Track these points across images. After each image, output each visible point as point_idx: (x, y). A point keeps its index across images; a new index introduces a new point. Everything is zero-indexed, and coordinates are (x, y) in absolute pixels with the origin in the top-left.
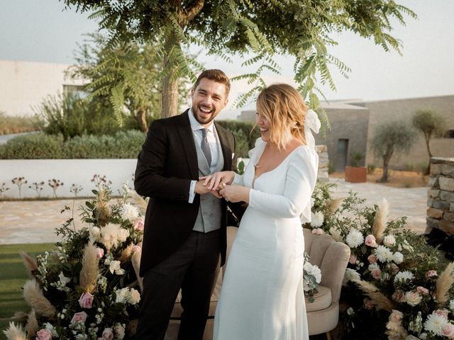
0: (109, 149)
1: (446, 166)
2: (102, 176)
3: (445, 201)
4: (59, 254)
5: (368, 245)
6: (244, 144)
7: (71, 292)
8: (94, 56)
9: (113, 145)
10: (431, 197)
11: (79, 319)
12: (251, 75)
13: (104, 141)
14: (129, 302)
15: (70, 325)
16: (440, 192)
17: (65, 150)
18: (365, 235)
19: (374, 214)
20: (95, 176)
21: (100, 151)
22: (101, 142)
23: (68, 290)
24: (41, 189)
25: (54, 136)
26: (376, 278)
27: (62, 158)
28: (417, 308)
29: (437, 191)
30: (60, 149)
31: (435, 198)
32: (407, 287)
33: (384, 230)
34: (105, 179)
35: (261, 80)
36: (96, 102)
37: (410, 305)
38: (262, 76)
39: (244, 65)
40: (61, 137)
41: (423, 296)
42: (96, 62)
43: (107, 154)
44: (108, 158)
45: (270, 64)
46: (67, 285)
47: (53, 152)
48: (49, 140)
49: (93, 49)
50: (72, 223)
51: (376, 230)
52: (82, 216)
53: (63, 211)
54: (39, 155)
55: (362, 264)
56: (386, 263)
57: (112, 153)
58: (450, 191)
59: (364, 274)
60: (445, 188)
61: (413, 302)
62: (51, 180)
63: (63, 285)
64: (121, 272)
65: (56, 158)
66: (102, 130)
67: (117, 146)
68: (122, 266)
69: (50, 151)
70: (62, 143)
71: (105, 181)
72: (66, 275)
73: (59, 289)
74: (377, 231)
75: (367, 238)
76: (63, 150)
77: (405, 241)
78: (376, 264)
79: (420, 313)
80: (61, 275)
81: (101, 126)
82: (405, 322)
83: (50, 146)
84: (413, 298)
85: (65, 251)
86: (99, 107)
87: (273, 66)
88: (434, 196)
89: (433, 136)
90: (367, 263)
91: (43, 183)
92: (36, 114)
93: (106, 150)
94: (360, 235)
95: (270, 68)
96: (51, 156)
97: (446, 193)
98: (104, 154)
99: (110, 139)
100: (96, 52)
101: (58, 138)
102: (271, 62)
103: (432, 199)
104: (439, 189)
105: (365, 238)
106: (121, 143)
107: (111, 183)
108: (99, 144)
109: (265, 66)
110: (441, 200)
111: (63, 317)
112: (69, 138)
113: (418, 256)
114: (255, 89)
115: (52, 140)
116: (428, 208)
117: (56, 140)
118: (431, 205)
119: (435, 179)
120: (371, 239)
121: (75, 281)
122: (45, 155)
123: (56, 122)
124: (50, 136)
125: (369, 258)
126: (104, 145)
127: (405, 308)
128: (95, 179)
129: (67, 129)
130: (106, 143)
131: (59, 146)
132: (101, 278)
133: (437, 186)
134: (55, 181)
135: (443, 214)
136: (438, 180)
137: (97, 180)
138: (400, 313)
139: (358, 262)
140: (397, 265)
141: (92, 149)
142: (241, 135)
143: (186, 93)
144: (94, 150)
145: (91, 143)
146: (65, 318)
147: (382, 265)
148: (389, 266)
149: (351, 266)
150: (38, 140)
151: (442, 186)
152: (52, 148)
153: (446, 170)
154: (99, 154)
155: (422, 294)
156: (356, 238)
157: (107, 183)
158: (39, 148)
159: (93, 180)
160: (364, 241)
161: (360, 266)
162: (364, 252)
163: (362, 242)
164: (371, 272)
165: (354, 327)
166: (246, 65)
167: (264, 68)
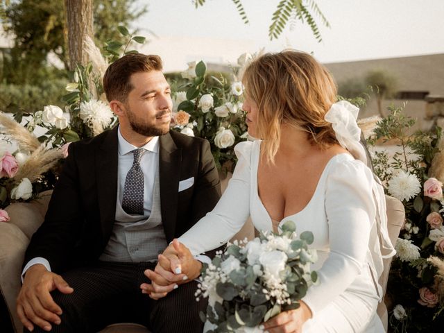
0: (35, 102)
5: (430, 195)
9: (39, 96)
13: (26, 91)
18: (423, 181)
19: (434, 144)
22: (23, 92)
55: (416, 230)
59: (423, 246)
67: (43, 97)
75: (425, 184)
90: (426, 228)
93: (31, 103)
94: (413, 180)
99: (35, 89)
105: (422, 184)
106: (49, 94)
108: (20, 95)
120: (435, 186)
125: (428, 219)
126: (27, 97)
130: (30, 94)
136: (436, 123)
139: (409, 226)
145: (10, 94)
149: (403, 234)
160: (422, 189)
161: (413, 233)
162: (419, 207)
163: (419, 191)
164: (434, 243)
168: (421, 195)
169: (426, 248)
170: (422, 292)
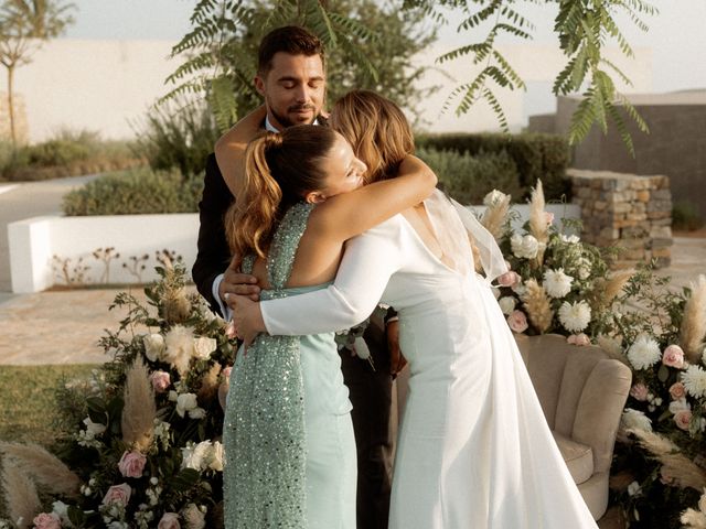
5: (670, 364)
6: (511, 176)
7: (103, 449)
11: (118, 496)
12: (476, 47)
14: (211, 466)
15: (100, 507)
17: (185, 196)
18: (663, 346)
19: (682, 305)
23: (98, 445)
24: (143, 267)
25: (165, 172)
26: (683, 427)
27: (180, 212)
30: (176, 195)
33: (702, 337)
35: (497, 54)
38: (496, 46)
39: (462, 27)
40: (177, 173)
45: (510, 22)
47: (164, 201)
48: (156, 179)
51: (686, 336)
54: (139, 208)
55: (659, 401)
56: (702, 399)
59: (660, 419)
62: (161, 251)
63: (90, 437)
64: (198, 413)
65: (169, 212)
69: (158, 200)
70: (179, 185)
72: (96, 420)
73: (82, 444)
74: (690, 338)
75: (666, 352)
76: (180, 198)
78: (684, 400)
80: (88, 420)
83: (158, 190)
85: (102, 378)
87: (517, 26)
90: (667, 399)
91: (146, 257)
92: (137, 134)
94: (653, 347)
95: (510, 29)
96: (160, 208)
101: (173, 176)
102: (513, 18)
105: (662, 351)
109: (500, 26)
111: (88, 492)
112: (191, 175)
114: (485, 72)
115: (161, 180)
117: (170, 179)
120: (676, 354)
122: (149, 208)
123: (171, 146)
124: (158, 172)
125: (671, 390)
129: (191, 159)
131: (173, 190)
134: (166, 252)
139: (650, 397)
142: (506, 161)
146: (93, 494)
147: (695, 403)
150: (137, 181)
152: (162, 193)
156: (646, 351)
158: (138, 196)
160: (662, 357)
161: (656, 406)
162: (664, 376)
163: (657, 359)
164: (673, 415)
165: (637, 518)
166: (466, 27)
167: (499, 30)
168: (659, 365)
169: (662, 421)
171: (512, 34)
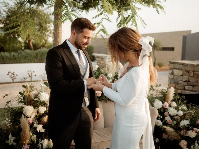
0: (15, 59)
1: (176, 64)
2: (12, 72)
3: (176, 80)
4: (7, 123)
5: (165, 107)
7: (17, 145)
8: (4, 13)
9: (17, 57)
10: (170, 78)
12: (97, 23)
13: (12, 55)
14: (49, 147)
16: (174, 77)
19: (166, 92)
20: (9, 72)
21: (11, 60)
22: (11, 55)
26: (170, 124)
28: (194, 139)
29: (173, 76)
31: (171, 79)
32: (187, 128)
33: (171, 100)
34: (14, 74)
35: (103, 26)
36: (6, 36)
37: (191, 138)
41: (197, 133)
42: (5, 16)
43: (14, 61)
44: (15, 63)
45: (106, 17)
46: (14, 141)
49: (4, 10)
50: (10, 103)
51: (167, 100)
52: (18, 101)
53: (4, 97)
55: (162, 117)
56: (174, 116)
57: (17, 61)
58: (179, 76)
59: (163, 122)
60: (176, 74)
61: (193, 136)
63: (12, 142)
64: (43, 131)
66: (10, 49)
67: (19, 57)
68: (43, 127)
71: (14, 75)
72: (13, 136)
73: (10, 144)
74: (168, 100)
75: (164, 104)
77: (183, 105)
78: (169, 116)
79: (196, 141)
80: (10, 136)
81: (9, 48)
82: (188, 146)
84: (192, 134)
85: (10, 121)
86: (8, 38)
87: (108, 18)
88: (171, 78)
89: (155, 50)
90: (164, 116)
93: (14, 59)
94: (161, 103)
95: (106, 19)
97: (177, 76)
98: (13, 61)
99: (16, 54)
100: (5, 11)
102: (107, 16)
103: (170, 80)
104: (174, 75)
105: (163, 104)
106: (21, 56)
107: (17, 75)
108: (10, 57)
109: (104, 18)
110: (174, 80)
113: (190, 112)
114: (100, 30)
116: (168, 83)
118: (170, 82)
119: (172, 70)
120: (166, 105)
121: (18, 138)
125: (165, 114)
126: (13, 57)
127: (187, 139)
128: (9, 74)
130: (14, 56)
132: (33, 135)
133: (172, 74)
135: (176, 86)
136: (173, 71)
137: (10, 74)
138: (186, 141)
140: (180, 117)
141: (7, 59)
143: (51, 31)
144: (8, 60)
145: (6, 56)
147: (172, 117)
148: (176, 117)
149: (158, 118)
151: (175, 74)
153: (177, 66)
154: (10, 61)
155: (196, 132)
156: (159, 104)
157: (15, 76)
159: (8, 74)
160: (163, 105)
161: (161, 118)
162: (162, 110)
163: (162, 106)
164: (166, 120)
165: (160, 148)
166: (94, 18)
167: (103, 19)
168: (163, 107)
169: (164, 122)
170: (164, 134)
171: (107, 20)
